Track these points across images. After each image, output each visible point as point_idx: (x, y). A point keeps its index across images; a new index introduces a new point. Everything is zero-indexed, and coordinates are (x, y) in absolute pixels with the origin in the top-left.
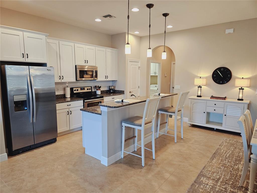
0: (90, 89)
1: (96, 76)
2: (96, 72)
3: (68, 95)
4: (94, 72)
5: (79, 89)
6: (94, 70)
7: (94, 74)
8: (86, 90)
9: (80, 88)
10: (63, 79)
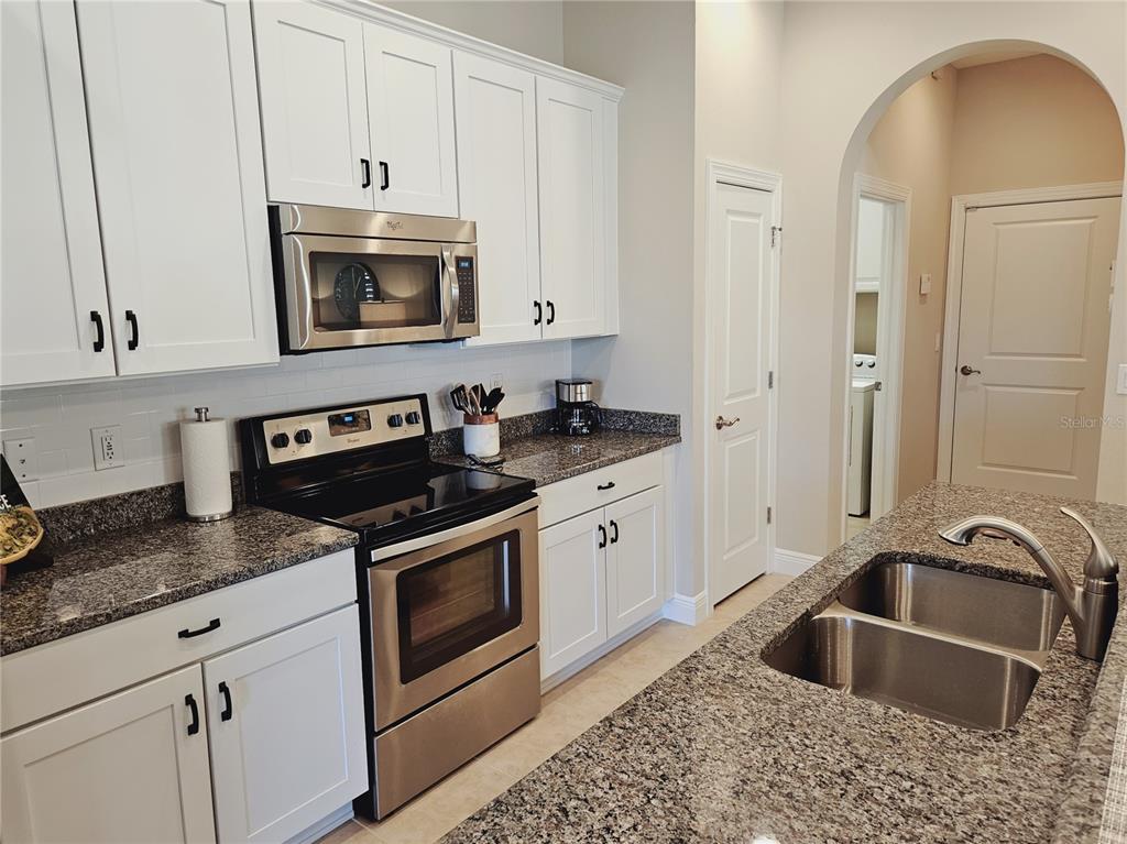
0: (411, 419)
1: (467, 309)
2: (466, 268)
3: (213, 497)
4: (452, 269)
5: (318, 426)
6: (446, 254)
7: (450, 289)
8: (378, 433)
9: (330, 418)
10: (133, 345)
